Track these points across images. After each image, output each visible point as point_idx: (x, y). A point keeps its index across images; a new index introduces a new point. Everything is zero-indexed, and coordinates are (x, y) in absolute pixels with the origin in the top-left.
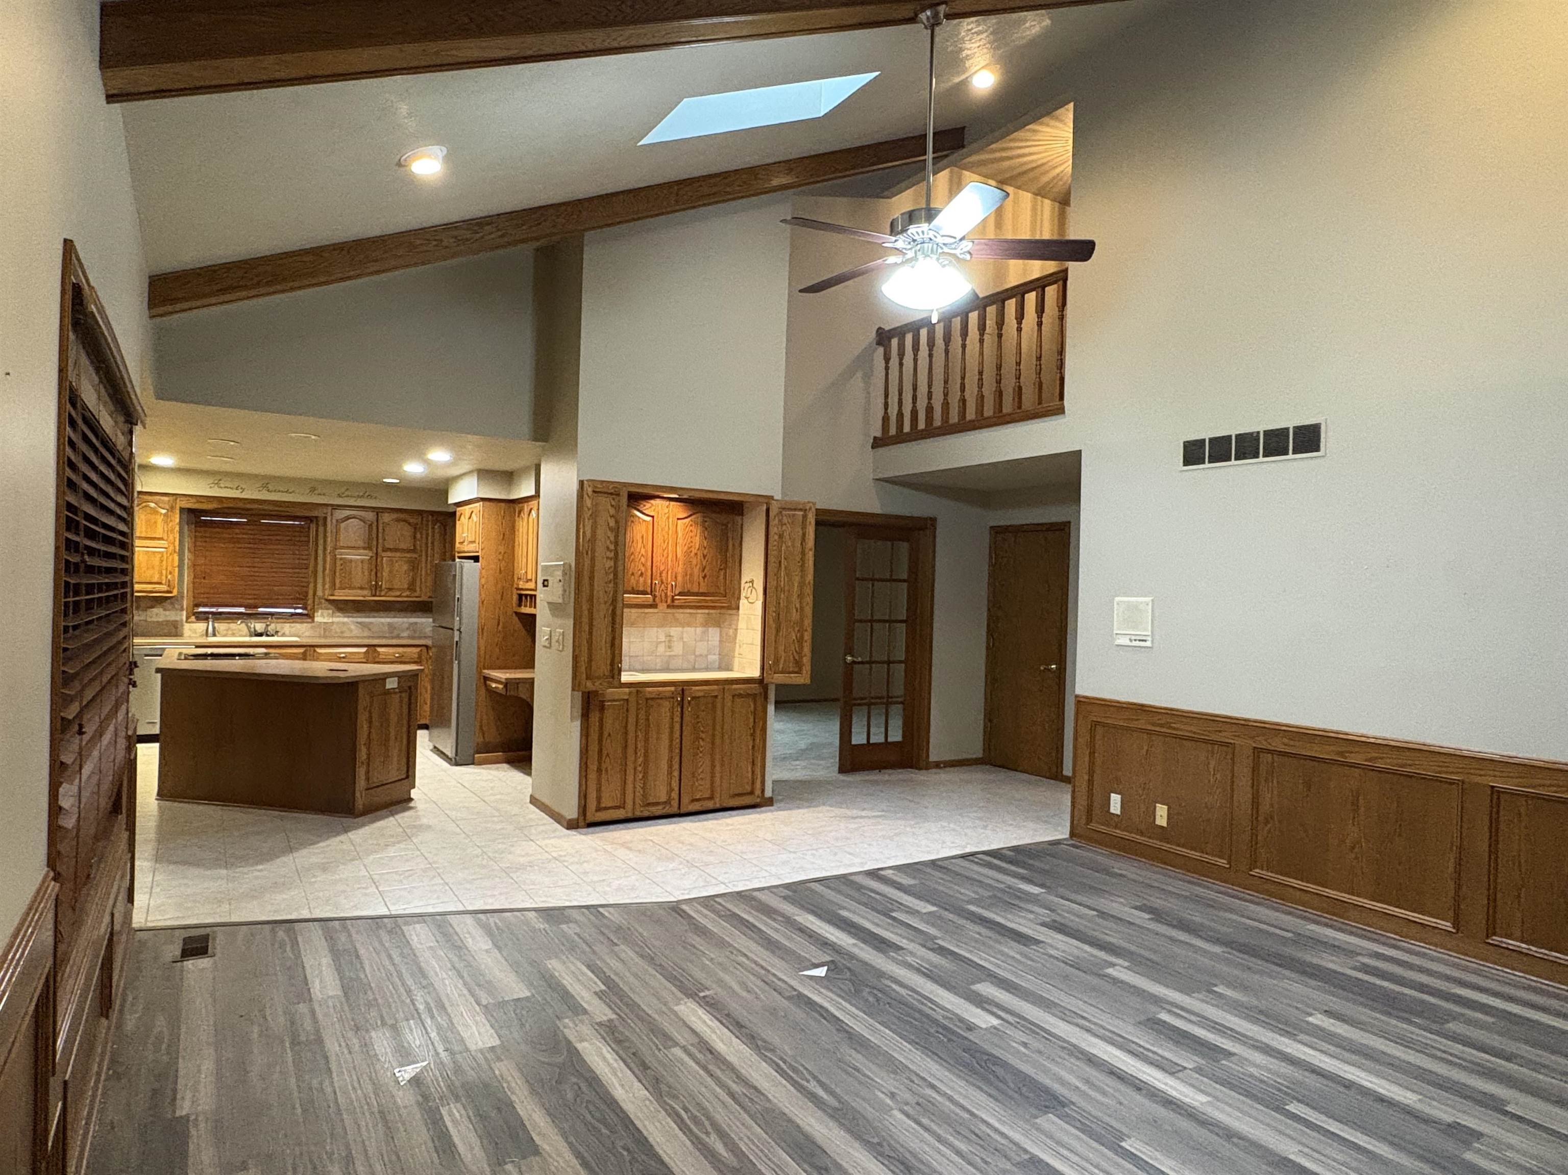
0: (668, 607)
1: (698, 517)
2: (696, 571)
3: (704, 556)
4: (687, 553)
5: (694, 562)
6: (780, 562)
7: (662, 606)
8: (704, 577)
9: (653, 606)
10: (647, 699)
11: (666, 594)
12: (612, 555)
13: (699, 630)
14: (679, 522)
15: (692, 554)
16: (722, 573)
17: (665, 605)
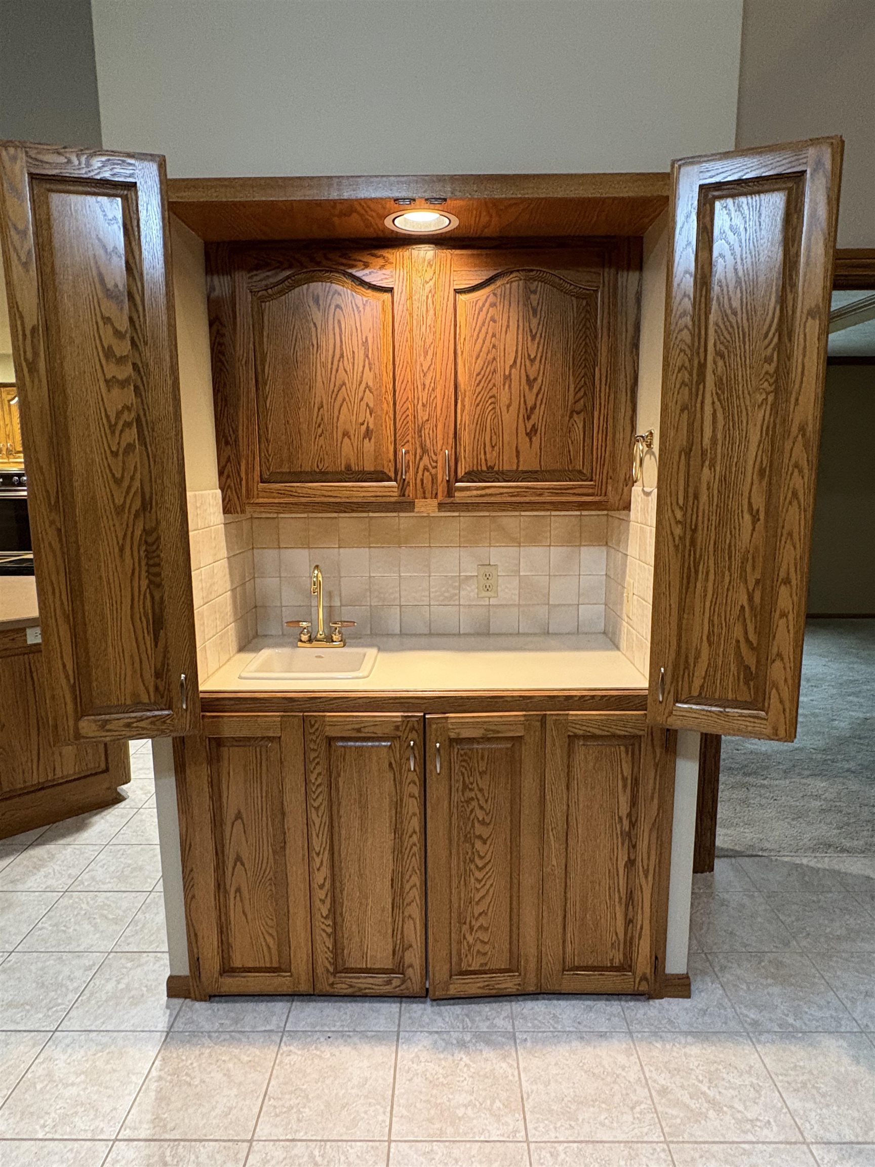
0: (441, 506)
1: (512, 285)
2: (509, 418)
3: (530, 382)
4: (485, 377)
5: (504, 399)
6: (702, 366)
7: (426, 507)
8: (531, 433)
9: (404, 505)
10: (330, 740)
11: (434, 479)
12: (127, 371)
13: (557, 553)
14: (462, 297)
15: (498, 378)
16: (579, 420)
17: (435, 502)
